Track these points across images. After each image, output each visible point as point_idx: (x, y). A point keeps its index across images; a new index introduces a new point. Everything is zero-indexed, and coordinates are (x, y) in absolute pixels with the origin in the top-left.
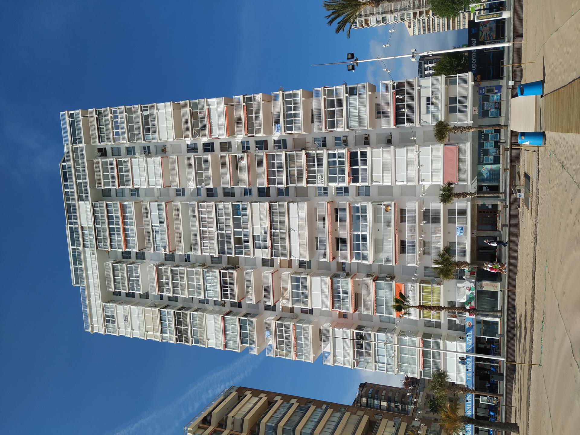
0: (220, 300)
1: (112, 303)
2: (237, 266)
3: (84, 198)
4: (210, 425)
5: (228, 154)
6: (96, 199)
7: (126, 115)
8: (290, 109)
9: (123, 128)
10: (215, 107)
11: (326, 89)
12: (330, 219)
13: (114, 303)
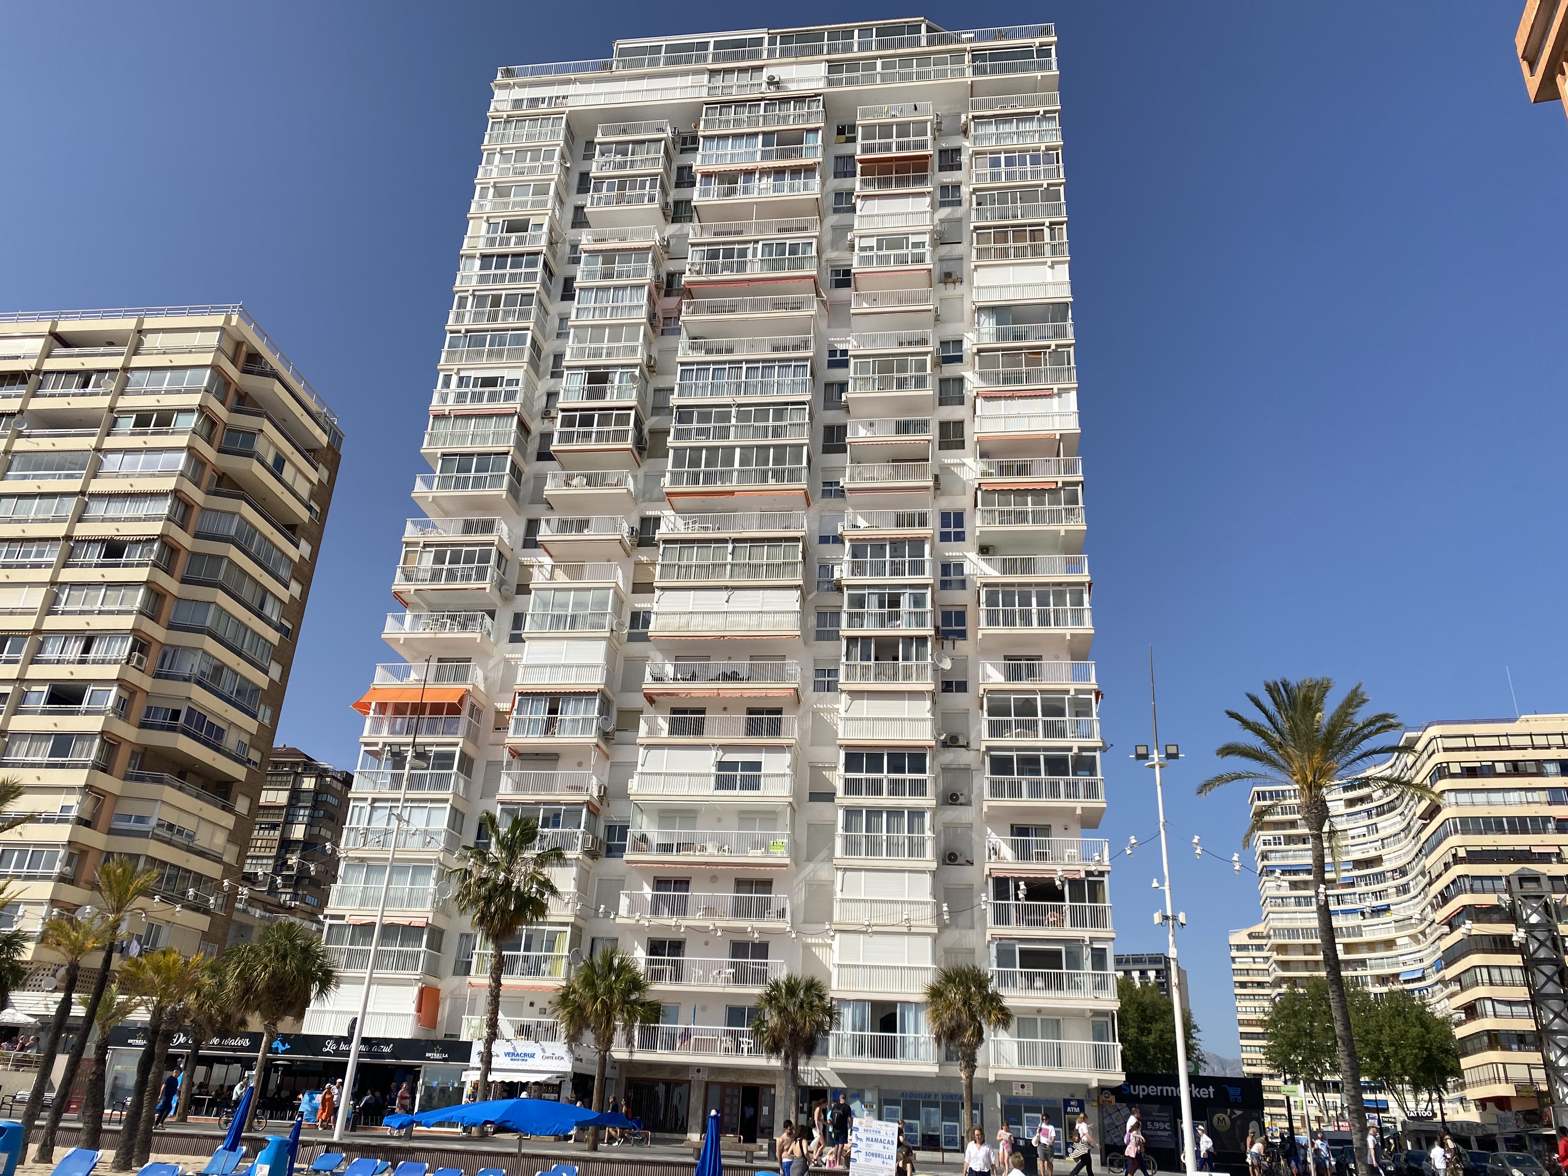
0: (559, 406)
1: (566, 137)
2: (646, 453)
3: (835, 76)
4: (244, 371)
5: (931, 438)
6: (829, 104)
7: (1042, 186)
8: (1043, 601)
9: (1010, 176)
10: (1056, 409)
11: (1093, 697)
12: (755, 693)
13: (566, 141)
